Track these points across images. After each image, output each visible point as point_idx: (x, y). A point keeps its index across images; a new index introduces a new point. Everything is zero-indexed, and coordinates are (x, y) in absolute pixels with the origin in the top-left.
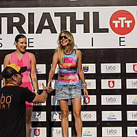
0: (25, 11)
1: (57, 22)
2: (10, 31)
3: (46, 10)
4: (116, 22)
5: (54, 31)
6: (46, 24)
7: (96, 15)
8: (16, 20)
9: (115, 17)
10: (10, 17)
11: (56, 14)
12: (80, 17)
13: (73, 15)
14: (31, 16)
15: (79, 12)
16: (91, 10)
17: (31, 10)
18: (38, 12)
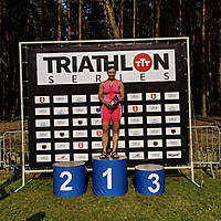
0: (70, 55)
1: (94, 63)
2: (59, 71)
3: (86, 54)
4: (138, 63)
5: (92, 70)
6: (86, 65)
7: (123, 57)
8: (63, 62)
9: (137, 58)
10: (58, 59)
11: (93, 57)
12: (111, 59)
13: (106, 58)
14: (74, 58)
15: (111, 55)
16: (119, 53)
17: (74, 54)
18: (80, 56)
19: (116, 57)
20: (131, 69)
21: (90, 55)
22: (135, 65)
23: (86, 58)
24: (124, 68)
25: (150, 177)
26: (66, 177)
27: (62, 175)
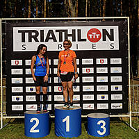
19: (74, 31)
20: (85, 40)
21: (54, 29)
22: (88, 37)
23: (51, 32)
24: (80, 40)
25: (99, 123)
26: (35, 122)
27: (31, 121)
